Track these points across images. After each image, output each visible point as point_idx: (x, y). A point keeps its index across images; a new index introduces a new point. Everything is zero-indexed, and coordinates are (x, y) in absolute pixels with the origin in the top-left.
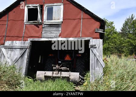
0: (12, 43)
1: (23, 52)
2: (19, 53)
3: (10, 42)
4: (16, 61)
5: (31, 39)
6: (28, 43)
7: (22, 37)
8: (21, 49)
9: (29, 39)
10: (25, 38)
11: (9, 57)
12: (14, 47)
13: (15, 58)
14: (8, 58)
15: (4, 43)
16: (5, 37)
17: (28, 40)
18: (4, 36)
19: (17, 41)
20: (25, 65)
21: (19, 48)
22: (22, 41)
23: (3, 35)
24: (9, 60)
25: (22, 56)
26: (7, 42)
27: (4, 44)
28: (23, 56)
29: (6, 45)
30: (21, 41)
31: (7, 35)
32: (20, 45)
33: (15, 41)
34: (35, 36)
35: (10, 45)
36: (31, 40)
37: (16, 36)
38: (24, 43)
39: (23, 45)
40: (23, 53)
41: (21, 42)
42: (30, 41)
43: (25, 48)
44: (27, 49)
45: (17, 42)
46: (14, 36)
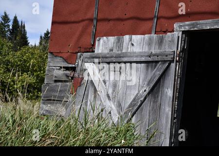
0: (119, 43)
1: (159, 73)
2: (144, 80)
3: (112, 39)
4: (136, 108)
5: (187, 25)
6: (172, 41)
7: (152, 19)
8: (150, 63)
9: (176, 26)
10: (162, 20)
11: (110, 92)
12: (125, 59)
13: (132, 97)
14: (108, 96)
15: (94, 45)
16: (95, 22)
17: (173, 31)
18: (91, 20)
19: (134, 37)
20: (167, 122)
21: (143, 59)
22: (154, 36)
23: (89, 16)
24: (111, 106)
25: (155, 89)
26: (101, 41)
27: (91, 49)
28: (158, 91)
29: (100, 51)
30: (147, 36)
31: (101, 16)
32: (146, 49)
33: (127, 37)
34: (203, 9)
35: (111, 50)
36: (187, 28)
37: (132, 15)
38: (161, 42)
39: (155, 50)
40: (157, 78)
41: (150, 39)
42: (183, 32)
43: (164, 62)
44: (173, 65)
45: (136, 38)
46: (125, 17)
